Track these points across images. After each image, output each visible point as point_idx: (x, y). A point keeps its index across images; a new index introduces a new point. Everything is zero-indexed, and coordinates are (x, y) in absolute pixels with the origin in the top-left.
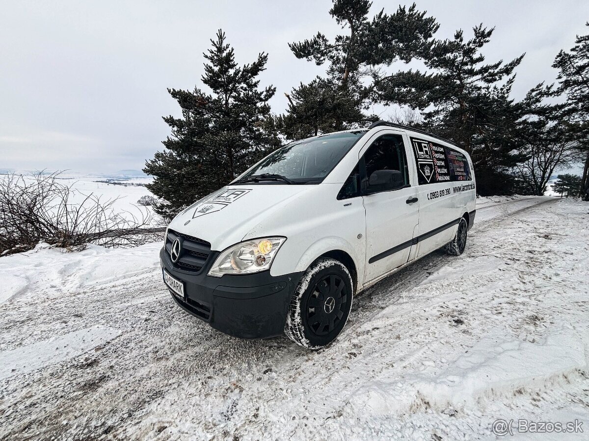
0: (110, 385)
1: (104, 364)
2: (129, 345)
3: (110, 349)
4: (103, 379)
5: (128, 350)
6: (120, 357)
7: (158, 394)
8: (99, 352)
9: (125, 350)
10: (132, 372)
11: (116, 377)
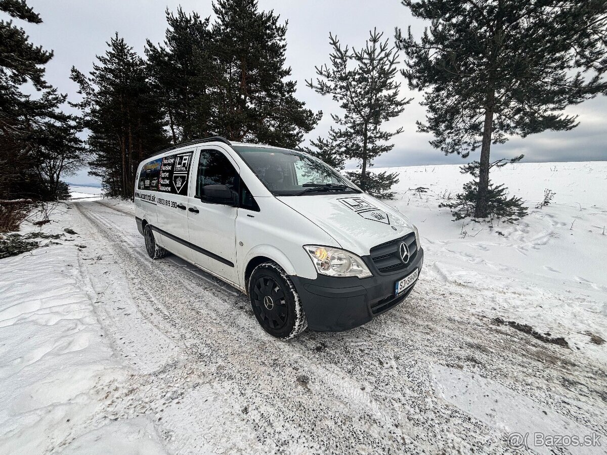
0: (469, 340)
1: (463, 353)
2: (437, 351)
3: (452, 360)
4: (471, 346)
5: (440, 348)
6: (451, 348)
7: (450, 320)
8: (461, 364)
9: (443, 350)
10: (452, 336)
11: (462, 341)
